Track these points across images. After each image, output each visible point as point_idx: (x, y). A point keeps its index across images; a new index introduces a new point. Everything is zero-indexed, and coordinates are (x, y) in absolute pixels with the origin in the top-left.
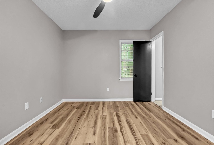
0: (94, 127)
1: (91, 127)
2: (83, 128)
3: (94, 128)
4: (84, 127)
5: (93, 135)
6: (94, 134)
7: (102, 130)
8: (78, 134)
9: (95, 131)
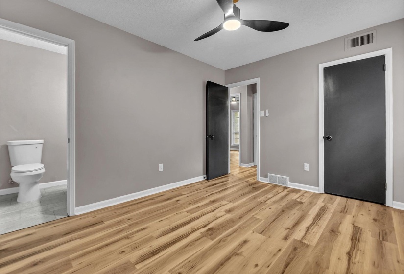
0: (237, 254)
1: (243, 257)
2: (259, 263)
3: (238, 251)
4: (256, 265)
5: (249, 241)
6: (245, 242)
7: (228, 240)
8: (275, 255)
9: (241, 246)
